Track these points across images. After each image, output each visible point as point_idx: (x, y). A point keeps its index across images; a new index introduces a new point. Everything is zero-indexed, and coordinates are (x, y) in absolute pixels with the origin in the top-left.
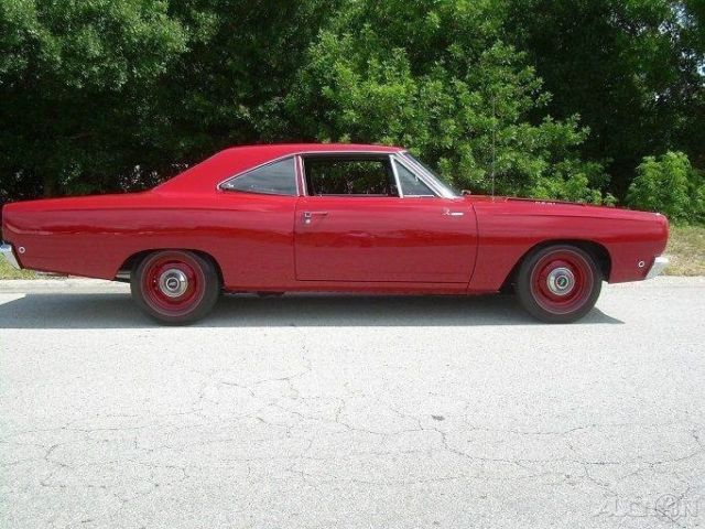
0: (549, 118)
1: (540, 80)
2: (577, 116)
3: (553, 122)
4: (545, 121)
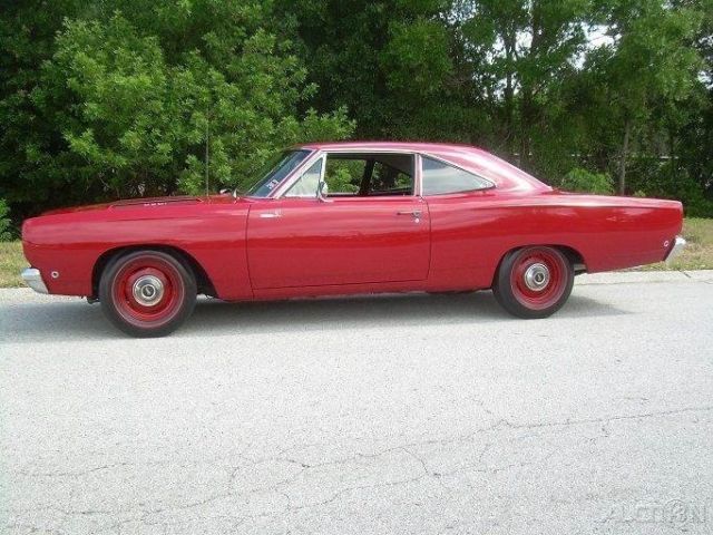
0: (312, 111)
1: (305, 70)
2: (344, 108)
3: (317, 115)
4: (308, 114)
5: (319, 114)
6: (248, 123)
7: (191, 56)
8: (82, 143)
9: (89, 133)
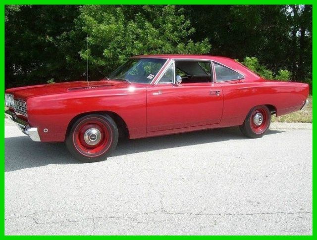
0: (190, 41)
2: (207, 39)
3: (193, 42)
4: (189, 42)
5: (195, 42)
6: (160, 46)
7: (137, 16)
8: (85, 55)
9: (88, 50)
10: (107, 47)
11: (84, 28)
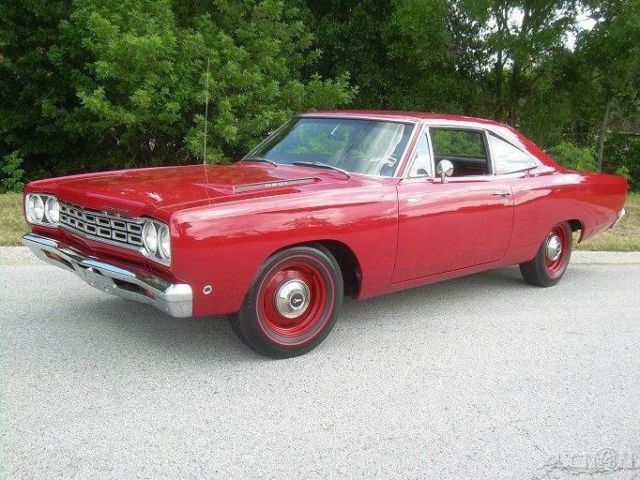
0: (317, 76)
1: (311, 36)
2: (347, 75)
4: (313, 79)
5: (323, 79)
6: (255, 86)
7: (202, 20)
8: (94, 100)
9: (100, 90)
10: (140, 84)
11: (87, 41)
